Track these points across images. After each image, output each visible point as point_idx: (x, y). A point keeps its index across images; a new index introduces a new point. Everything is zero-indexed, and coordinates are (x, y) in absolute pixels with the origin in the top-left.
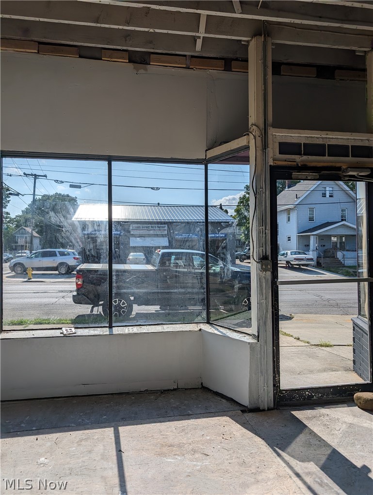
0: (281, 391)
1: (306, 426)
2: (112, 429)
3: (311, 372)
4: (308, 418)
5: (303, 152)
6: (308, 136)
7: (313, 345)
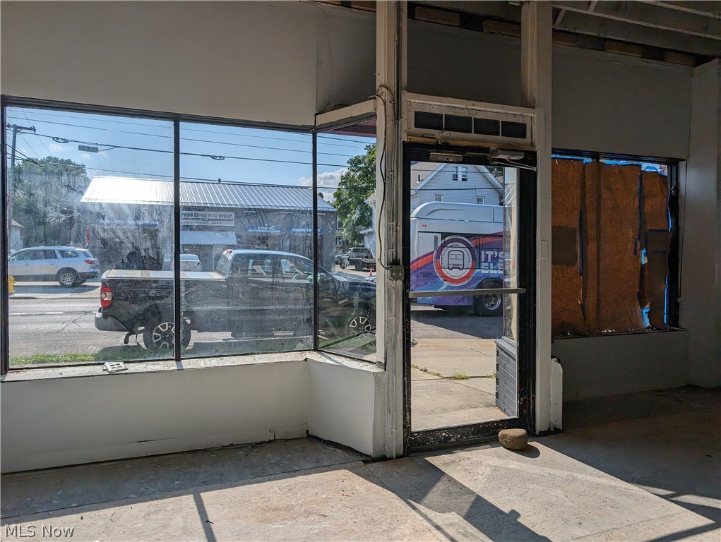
0: (412, 434)
1: (443, 473)
2: (192, 496)
3: (446, 410)
4: (446, 464)
5: (444, 127)
6: (451, 105)
7: (445, 378)
